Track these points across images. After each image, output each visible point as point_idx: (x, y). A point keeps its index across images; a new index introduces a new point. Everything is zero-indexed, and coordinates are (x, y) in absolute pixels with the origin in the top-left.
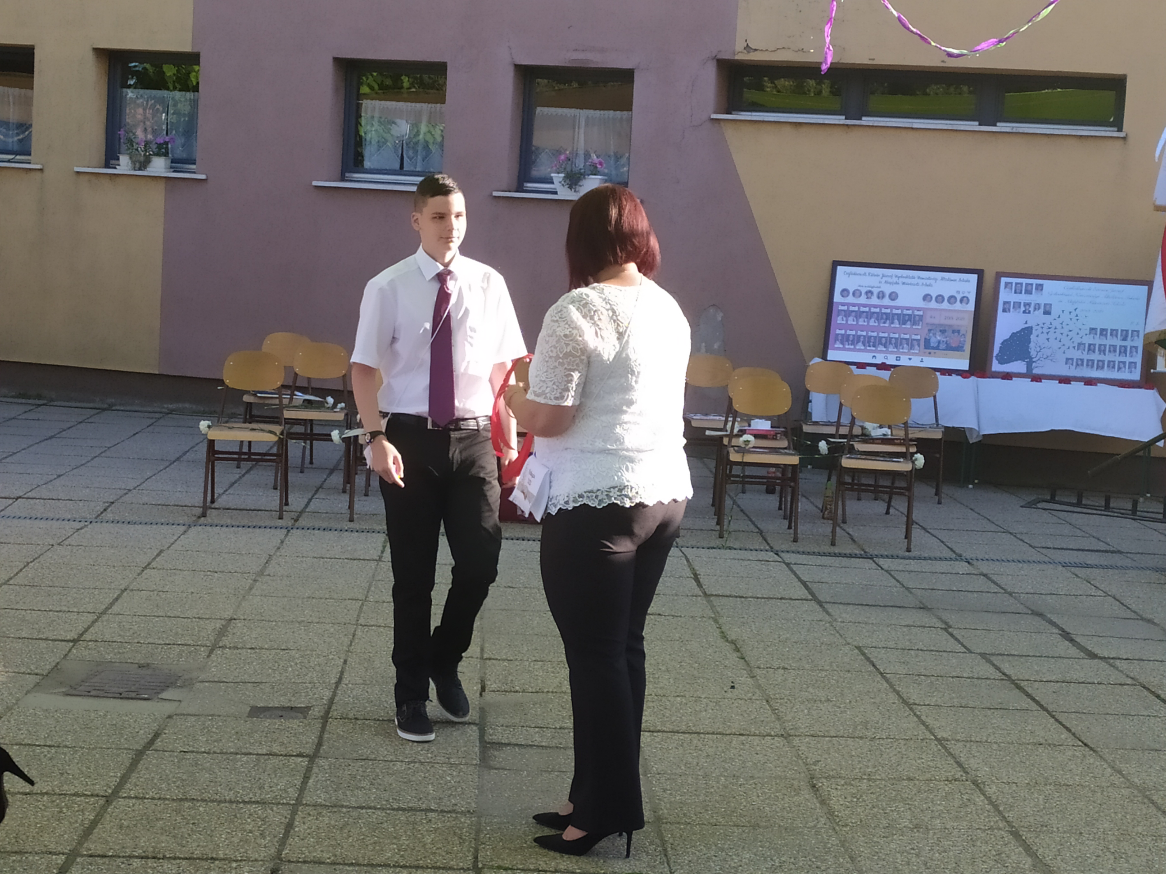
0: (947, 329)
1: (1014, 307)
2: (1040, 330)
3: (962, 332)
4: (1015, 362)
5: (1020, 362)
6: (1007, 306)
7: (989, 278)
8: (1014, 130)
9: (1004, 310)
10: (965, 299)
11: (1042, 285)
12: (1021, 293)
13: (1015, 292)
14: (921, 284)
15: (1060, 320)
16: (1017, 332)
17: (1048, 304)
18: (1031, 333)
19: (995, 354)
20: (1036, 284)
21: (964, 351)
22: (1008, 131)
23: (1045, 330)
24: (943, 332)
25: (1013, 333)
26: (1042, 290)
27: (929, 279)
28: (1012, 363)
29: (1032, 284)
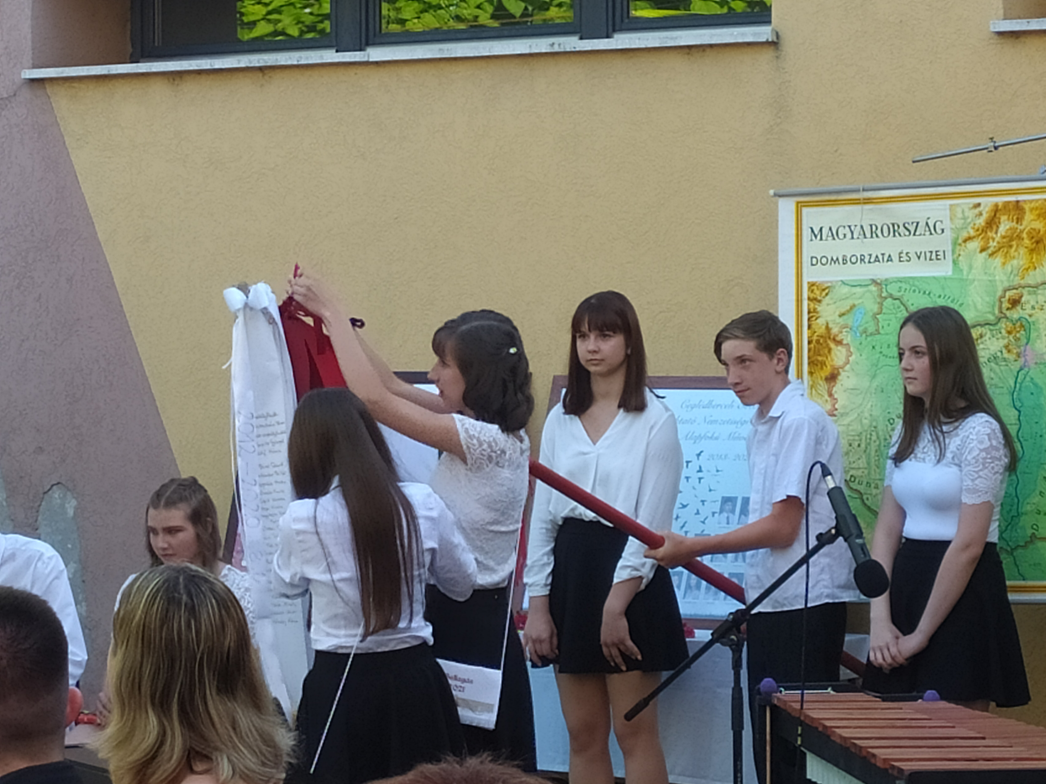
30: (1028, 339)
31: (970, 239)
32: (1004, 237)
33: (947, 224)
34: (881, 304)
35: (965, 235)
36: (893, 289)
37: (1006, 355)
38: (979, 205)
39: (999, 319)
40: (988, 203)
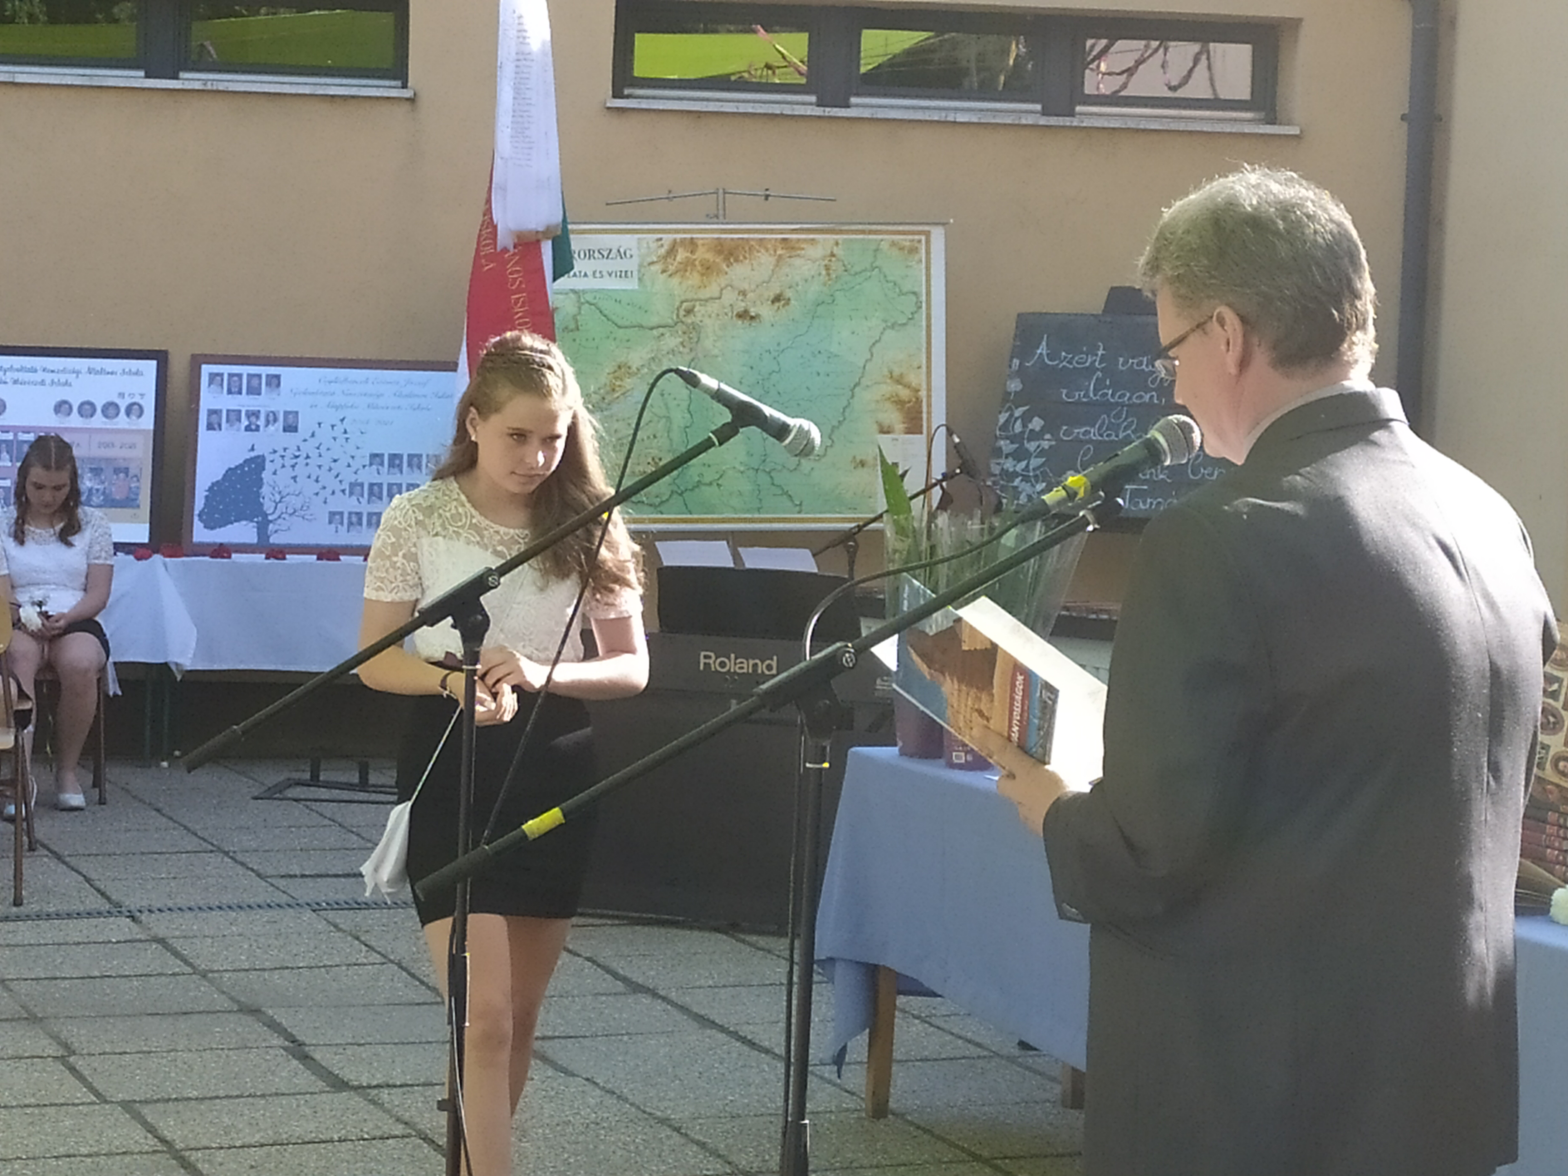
0: (103, 466)
1: (228, 421)
2: (279, 462)
3: (132, 472)
4: (236, 524)
5: (244, 523)
6: (214, 418)
7: (178, 367)
8: (209, 87)
9: (210, 427)
10: (136, 407)
11: (278, 377)
12: (240, 392)
13: (230, 392)
14: (48, 381)
15: (314, 442)
16: (237, 467)
17: (290, 413)
18: (264, 469)
19: (196, 512)
20: (268, 376)
21: (138, 506)
22: (197, 87)
23: (289, 462)
24: (96, 472)
25: (230, 469)
26: (279, 385)
27: (64, 371)
28: (230, 526)
29: (259, 376)
30: (699, 339)
31: (652, 263)
32: (680, 263)
33: (635, 252)
34: (580, 308)
35: (649, 260)
36: (589, 297)
37: (681, 349)
38: (661, 239)
39: (676, 324)
40: (668, 238)
